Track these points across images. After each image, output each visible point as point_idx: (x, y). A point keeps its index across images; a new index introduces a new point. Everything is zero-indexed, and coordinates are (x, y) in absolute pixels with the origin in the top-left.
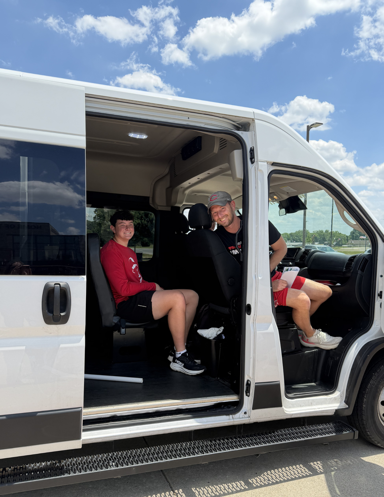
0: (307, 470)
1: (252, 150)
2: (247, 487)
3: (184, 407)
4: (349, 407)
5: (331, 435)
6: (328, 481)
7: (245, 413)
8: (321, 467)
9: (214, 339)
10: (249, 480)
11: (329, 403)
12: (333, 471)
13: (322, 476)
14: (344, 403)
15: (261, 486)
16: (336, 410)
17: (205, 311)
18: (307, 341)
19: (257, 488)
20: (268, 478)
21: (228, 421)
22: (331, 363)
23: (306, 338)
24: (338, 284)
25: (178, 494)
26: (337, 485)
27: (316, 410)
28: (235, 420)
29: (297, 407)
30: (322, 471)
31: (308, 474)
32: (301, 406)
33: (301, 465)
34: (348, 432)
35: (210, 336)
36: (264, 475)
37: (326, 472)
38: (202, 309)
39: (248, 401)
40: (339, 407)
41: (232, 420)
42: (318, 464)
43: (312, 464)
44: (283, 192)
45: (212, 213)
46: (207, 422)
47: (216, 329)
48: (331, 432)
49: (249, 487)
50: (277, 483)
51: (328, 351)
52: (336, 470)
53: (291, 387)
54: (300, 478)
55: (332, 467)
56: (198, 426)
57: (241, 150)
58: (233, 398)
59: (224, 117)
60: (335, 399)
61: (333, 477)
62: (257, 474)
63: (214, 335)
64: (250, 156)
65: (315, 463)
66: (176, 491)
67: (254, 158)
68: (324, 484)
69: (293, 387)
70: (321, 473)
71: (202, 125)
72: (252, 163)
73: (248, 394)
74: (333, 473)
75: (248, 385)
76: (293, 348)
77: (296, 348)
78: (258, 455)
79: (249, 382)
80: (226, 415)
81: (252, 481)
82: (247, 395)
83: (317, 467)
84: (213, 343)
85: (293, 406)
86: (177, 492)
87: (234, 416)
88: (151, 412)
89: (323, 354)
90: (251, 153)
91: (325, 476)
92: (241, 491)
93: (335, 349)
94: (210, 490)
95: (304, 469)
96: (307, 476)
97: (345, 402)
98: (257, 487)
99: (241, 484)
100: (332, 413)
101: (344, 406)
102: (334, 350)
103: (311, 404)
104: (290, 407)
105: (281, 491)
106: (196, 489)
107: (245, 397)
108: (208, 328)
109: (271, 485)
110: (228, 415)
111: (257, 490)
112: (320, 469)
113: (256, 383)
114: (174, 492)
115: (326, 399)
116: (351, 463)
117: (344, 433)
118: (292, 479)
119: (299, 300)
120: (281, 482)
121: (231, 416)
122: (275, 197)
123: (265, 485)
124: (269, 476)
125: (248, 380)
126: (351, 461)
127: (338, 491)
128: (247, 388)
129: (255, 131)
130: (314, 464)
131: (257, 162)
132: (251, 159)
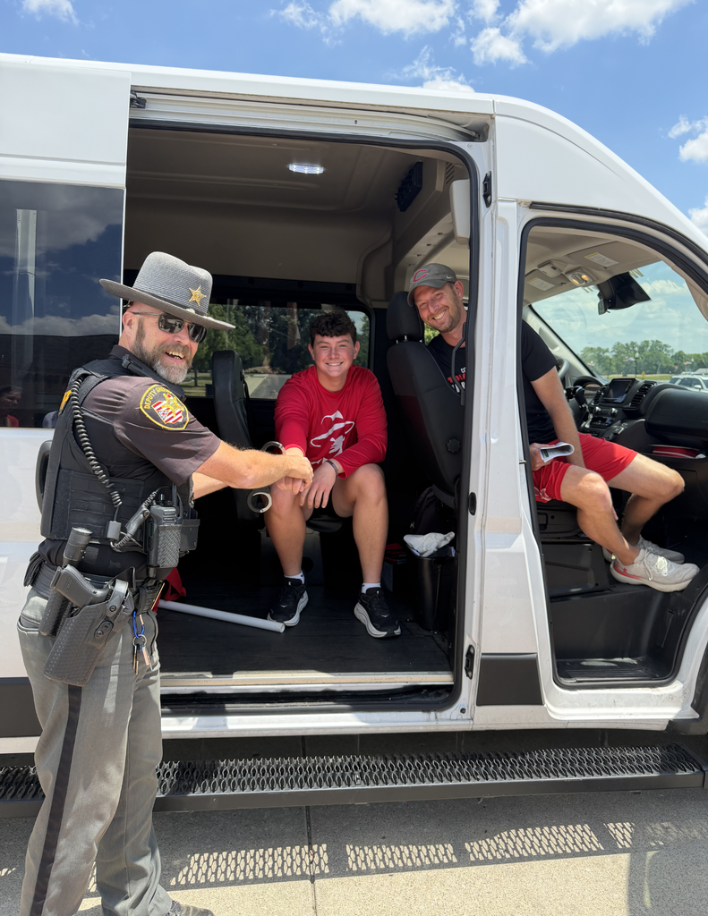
0: (595, 839)
1: (488, 180)
2: (455, 860)
3: (339, 688)
4: (701, 717)
5: (647, 774)
6: (633, 870)
7: (463, 711)
8: (628, 835)
9: (429, 557)
10: (466, 845)
11: (657, 706)
12: (652, 849)
13: (624, 859)
14: (691, 708)
15: (486, 862)
16: (670, 722)
17: (428, 499)
18: (624, 573)
19: (475, 865)
20: (506, 844)
21: (426, 723)
22: (670, 619)
23: (622, 567)
24: (701, 456)
25: (316, 855)
26: (650, 885)
27: (623, 717)
28: (440, 723)
29: (581, 706)
30: (628, 846)
31: (594, 849)
32: (589, 706)
33: (586, 827)
34: (689, 772)
35: (424, 549)
36: (501, 837)
37: (635, 851)
38: (423, 496)
39: (469, 687)
40: (678, 715)
41: (434, 723)
42: (624, 827)
43: (611, 826)
44: (598, 267)
45: (418, 304)
46: (381, 721)
47: (440, 536)
48: (649, 769)
49: (459, 860)
50: (521, 859)
51: (667, 595)
52: (661, 847)
53: (579, 663)
54: (574, 854)
55: (653, 840)
56: (361, 727)
57: (469, 180)
58: (443, 678)
59: (432, 115)
60: (671, 697)
61: (647, 862)
62: (487, 834)
63: (432, 549)
64: (484, 191)
65: (619, 825)
66: (315, 847)
67: (490, 194)
68: (622, 878)
69: (584, 663)
70: (624, 850)
71: (385, 135)
72: (488, 204)
73: (470, 674)
74: (650, 854)
75: (470, 655)
76: (591, 586)
77: (597, 585)
78: (479, 799)
79: (472, 651)
80: (423, 711)
81: (473, 847)
82: (468, 676)
83: (619, 836)
84: (426, 566)
85: (573, 704)
86: (316, 850)
87: (438, 714)
88: (272, 691)
89: (657, 601)
90: (485, 185)
91: (632, 857)
92: (441, 865)
93: (682, 591)
94: (380, 854)
95: (590, 837)
96: (590, 853)
97: (692, 706)
98: (477, 863)
99: (446, 851)
100: (663, 727)
101: (691, 714)
102: (678, 594)
103: (614, 704)
104: (565, 707)
105: (524, 879)
106: (354, 849)
107: (465, 678)
108: (424, 533)
109: (509, 861)
110: (428, 711)
111: (473, 869)
112: (625, 839)
113: (483, 654)
114: (310, 848)
115: (650, 695)
116: (699, 837)
117: (680, 773)
118: (557, 856)
119: (581, 490)
120: (530, 858)
121: (433, 714)
122: (584, 277)
123: (495, 861)
124: (510, 841)
125: (470, 646)
126: (700, 832)
127: (647, 900)
128: (467, 661)
129: (494, 141)
130: (616, 828)
131: (495, 202)
132: (486, 196)
